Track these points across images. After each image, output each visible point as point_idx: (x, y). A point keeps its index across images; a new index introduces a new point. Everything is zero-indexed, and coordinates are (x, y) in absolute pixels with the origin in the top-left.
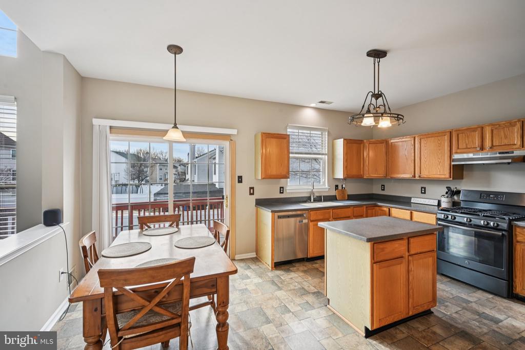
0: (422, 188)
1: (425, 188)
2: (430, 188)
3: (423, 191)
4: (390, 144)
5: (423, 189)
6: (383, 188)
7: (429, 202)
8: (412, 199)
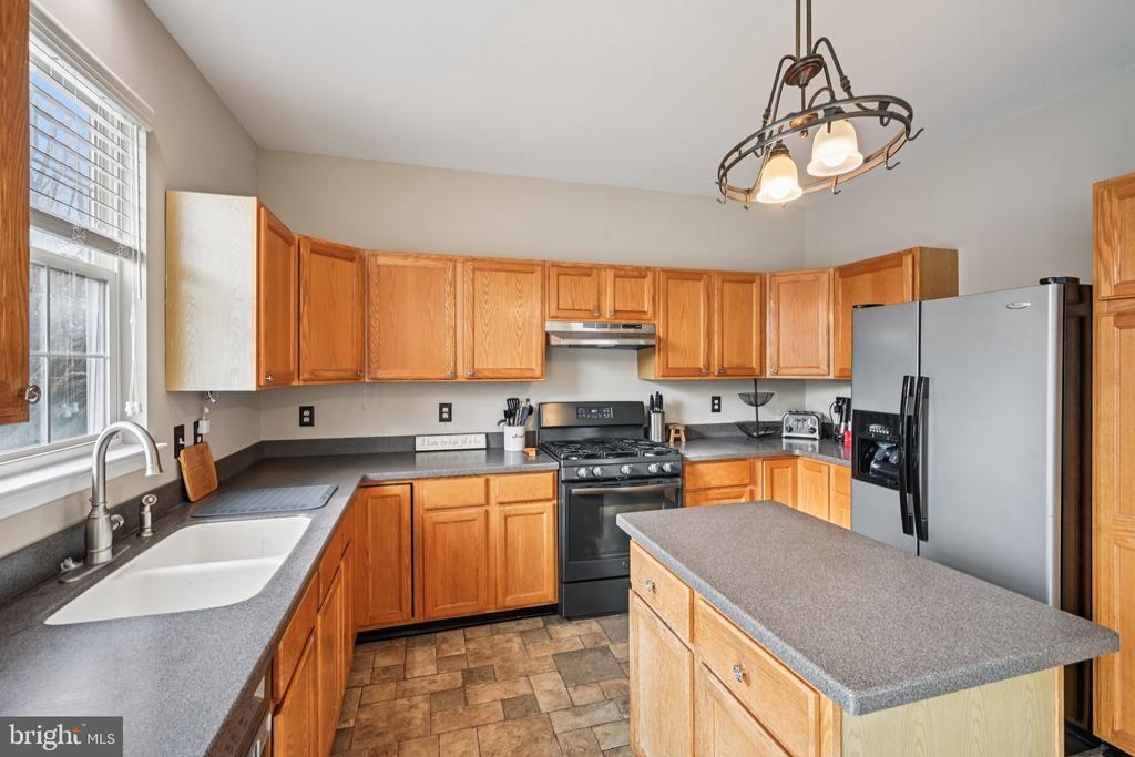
0: (442, 406)
1: (449, 406)
2: (463, 405)
3: (445, 416)
4: (373, 270)
5: (445, 410)
6: (307, 416)
7: (464, 442)
8: (418, 441)
